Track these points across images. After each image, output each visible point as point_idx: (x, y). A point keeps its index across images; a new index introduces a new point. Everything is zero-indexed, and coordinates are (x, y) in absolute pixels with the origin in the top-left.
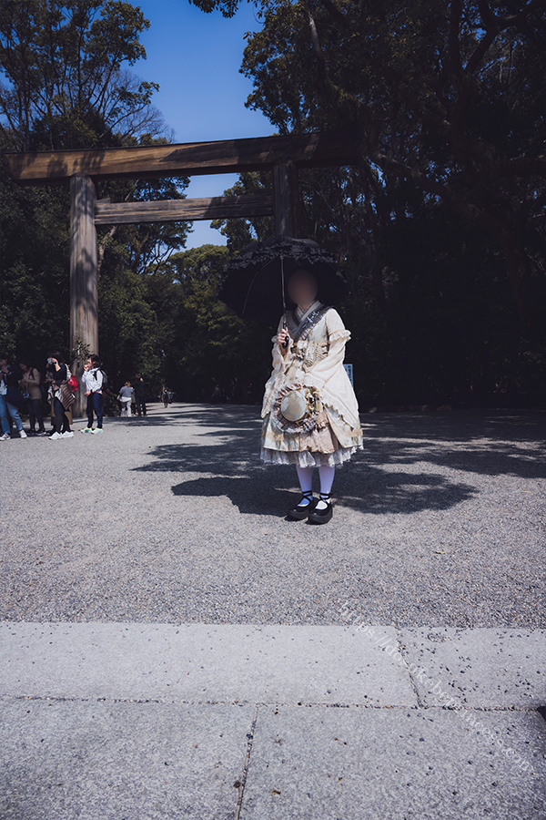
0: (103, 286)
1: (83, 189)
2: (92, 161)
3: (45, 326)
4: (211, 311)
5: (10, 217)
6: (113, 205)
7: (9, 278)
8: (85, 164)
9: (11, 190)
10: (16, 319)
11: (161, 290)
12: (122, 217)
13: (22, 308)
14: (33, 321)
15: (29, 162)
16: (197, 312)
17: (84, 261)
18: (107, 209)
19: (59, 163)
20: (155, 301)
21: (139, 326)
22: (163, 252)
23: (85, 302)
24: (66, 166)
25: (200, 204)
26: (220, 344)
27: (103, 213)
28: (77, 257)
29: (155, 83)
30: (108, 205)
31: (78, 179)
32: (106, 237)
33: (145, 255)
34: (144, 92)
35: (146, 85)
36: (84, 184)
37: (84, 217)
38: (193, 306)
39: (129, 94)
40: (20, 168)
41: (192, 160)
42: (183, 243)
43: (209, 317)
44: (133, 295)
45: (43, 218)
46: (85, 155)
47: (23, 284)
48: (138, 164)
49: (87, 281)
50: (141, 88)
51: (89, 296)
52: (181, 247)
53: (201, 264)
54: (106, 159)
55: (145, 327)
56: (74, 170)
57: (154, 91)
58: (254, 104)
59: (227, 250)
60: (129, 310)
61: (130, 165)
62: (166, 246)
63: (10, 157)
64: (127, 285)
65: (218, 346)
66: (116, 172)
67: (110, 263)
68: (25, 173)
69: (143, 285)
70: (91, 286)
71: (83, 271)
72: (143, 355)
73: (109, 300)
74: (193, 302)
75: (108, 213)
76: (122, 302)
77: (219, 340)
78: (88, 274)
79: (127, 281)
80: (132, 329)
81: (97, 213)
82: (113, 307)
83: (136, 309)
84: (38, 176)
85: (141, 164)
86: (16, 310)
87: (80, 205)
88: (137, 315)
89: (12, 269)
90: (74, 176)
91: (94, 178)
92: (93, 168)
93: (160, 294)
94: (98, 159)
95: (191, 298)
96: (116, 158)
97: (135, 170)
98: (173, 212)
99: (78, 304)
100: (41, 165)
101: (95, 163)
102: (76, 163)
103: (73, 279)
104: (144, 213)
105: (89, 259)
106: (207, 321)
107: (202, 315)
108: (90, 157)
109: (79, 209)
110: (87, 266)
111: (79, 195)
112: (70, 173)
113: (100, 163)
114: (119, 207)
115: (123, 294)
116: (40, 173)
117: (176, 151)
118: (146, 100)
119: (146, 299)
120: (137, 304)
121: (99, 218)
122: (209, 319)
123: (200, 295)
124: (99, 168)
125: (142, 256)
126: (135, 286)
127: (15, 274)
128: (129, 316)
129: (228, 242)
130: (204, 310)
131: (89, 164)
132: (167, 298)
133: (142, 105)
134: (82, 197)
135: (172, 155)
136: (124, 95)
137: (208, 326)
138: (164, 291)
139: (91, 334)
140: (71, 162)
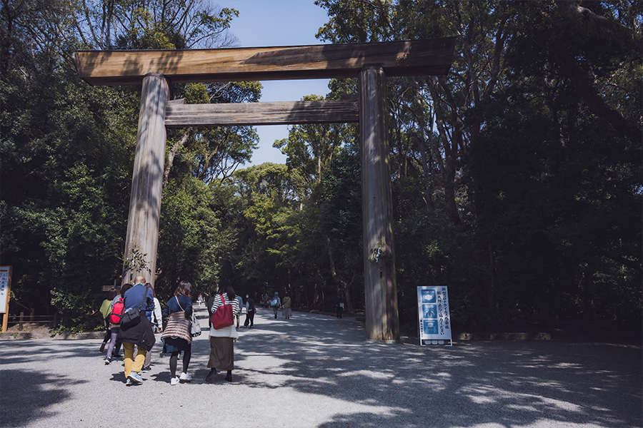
0: (169, 191)
1: (157, 89)
2: (170, 61)
3: (101, 232)
4: (270, 220)
5: (77, 117)
6: (187, 106)
7: (68, 179)
8: (162, 64)
9: (83, 92)
10: (69, 223)
11: (228, 199)
12: (195, 118)
13: (77, 210)
14: (88, 225)
15: (103, 60)
16: (257, 221)
17: (150, 163)
18: (180, 109)
19: (136, 63)
20: (220, 210)
21: (203, 234)
22: (229, 166)
23: (146, 205)
24: (142, 66)
25: (280, 108)
26: (278, 252)
27: (175, 114)
28: (142, 159)
29: (235, 9)
30: (182, 106)
31: (152, 79)
32: (177, 145)
33: (212, 168)
34: (225, 17)
35: (226, 11)
36: (158, 83)
37: (154, 116)
38: (253, 215)
39: (211, 18)
40: (91, 65)
41: (274, 63)
42: (248, 158)
43: (267, 227)
44: (199, 202)
45: (113, 121)
46: (163, 55)
47: (82, 186)
48: (216, 65)
49: (151, 184)
50: (222, 13)
51: (152, 201)
52: (246, 162)
53: (261, 179)
54: (184, 59)
55: (209, 235)
56: (150, 69)
57: (234, 17)
58: (324, 36)
59: (286, 168)
60: (194, 217)
61: (208, 66)
62: (233, 161)
63: (83, 55)
64: (194, 192)
65: (275, 254)
66: (192, 72)
67: (178, 170)
68: (96, 72)
69: (210, 193)
70: (156, 190)
71: (147, 174)
72: (204, 263)
73: (174, 206)
74: (253, 212)
75: (180, 114)
76: (187, 209)
77: (278, 249)
78: (153, 178)
79: (194, 188)
80: (196, 237)
81: (168, 114)
82: (178, 213)
83: (201, 217)
84: (109, 75)
85: (220, 65)
86: (71, 213)
87: (152, 104)
88: (202, 222)
89: (72, 169)
90: (149, 75)
91: (169, 79)
92: (170, 68)
93: (225, 203)
94: (176, 59)
95: (252, 208)
96: (194, 59)
97: (213, 71)
98: (251, 115)
99: (139, 207)
100: (115, 65)
101: (172, 63)
102: (152, 63)
103: (135, 181)
104: (219, 115)
105: (156, 162)
106: (265, 230)
107: (261, 224)
108: (168, 57)
109: (150, 108)
110: (153, 169)
111: (151, 95)
112: (144, 72)
113: (177, 63)
114: (193, 108)
115: (189, 200)
116: (112, 71)
117: (258, 54)
118: (225, 24)
119: (212, 207)
120: (203, 212)
121: (170, 119)
122: (268, 228)
123: (260, 207)
124: (175, 69)
125: (209, 169)
126: (201, 193)
127: (74, 175)
128: (193, 223)
129: (288, 160)
130: (263, 220)
131: (165, 64)
132: (232, 206)
133: (222, 28)
134: (154, 97)
135: (253, 58)
136: (207, 19)
137: (267, 235)
138: (230, 200)
139: (149, 241)
140: (148, 63)
